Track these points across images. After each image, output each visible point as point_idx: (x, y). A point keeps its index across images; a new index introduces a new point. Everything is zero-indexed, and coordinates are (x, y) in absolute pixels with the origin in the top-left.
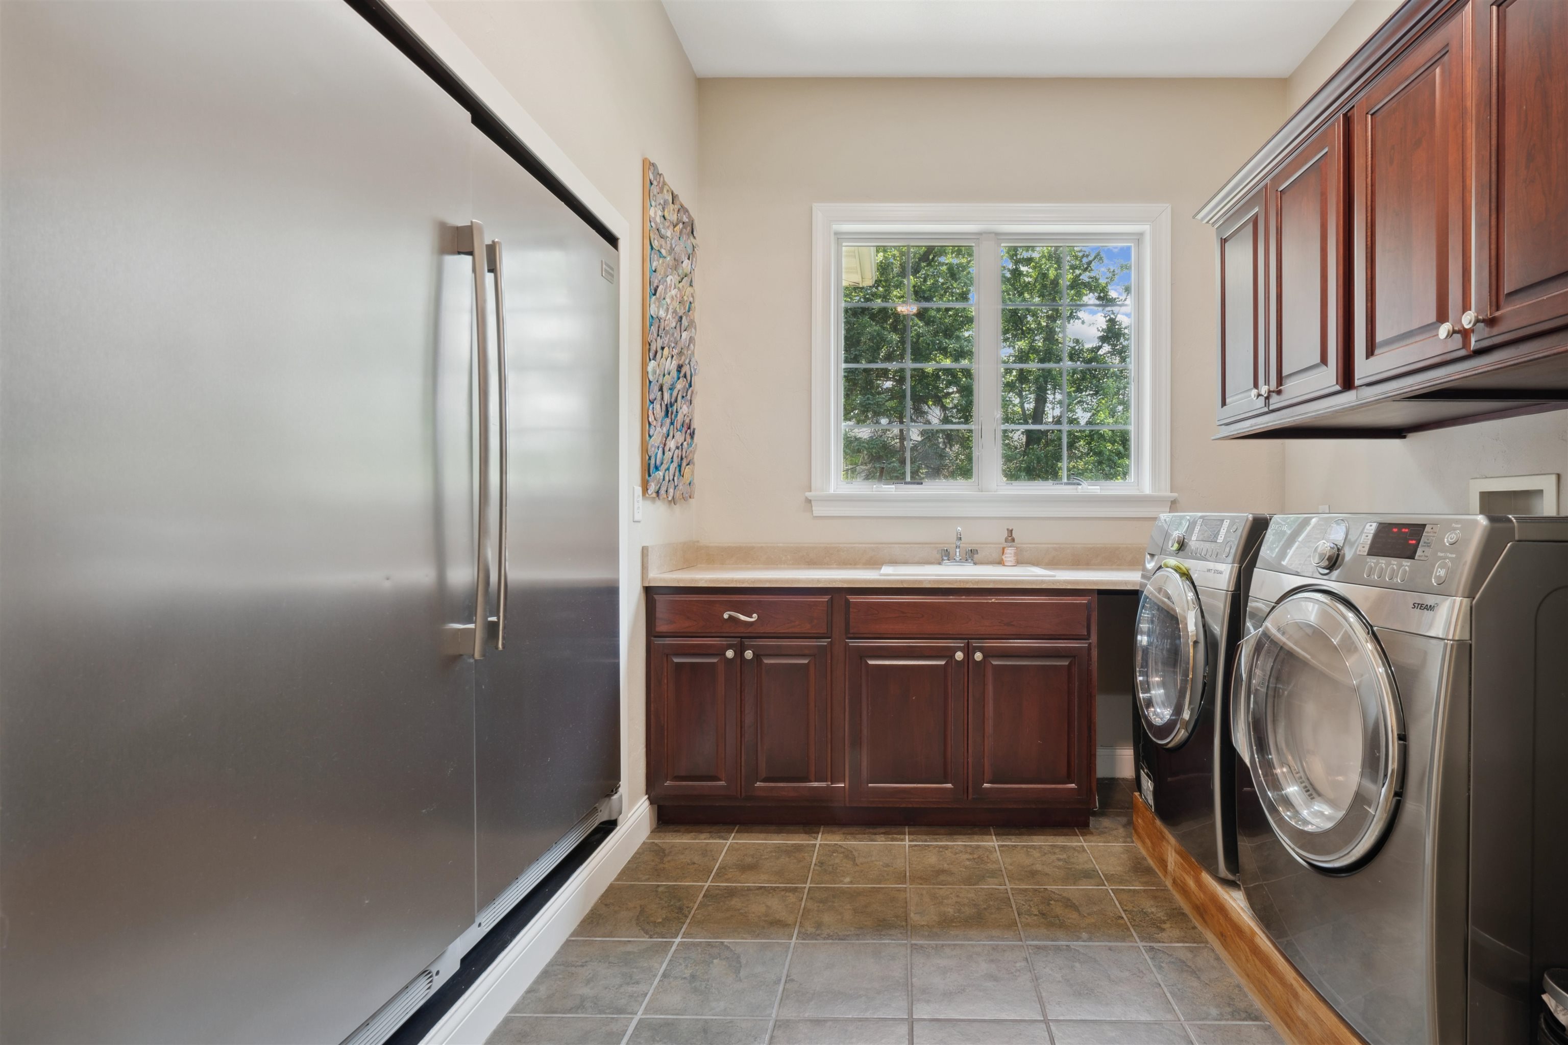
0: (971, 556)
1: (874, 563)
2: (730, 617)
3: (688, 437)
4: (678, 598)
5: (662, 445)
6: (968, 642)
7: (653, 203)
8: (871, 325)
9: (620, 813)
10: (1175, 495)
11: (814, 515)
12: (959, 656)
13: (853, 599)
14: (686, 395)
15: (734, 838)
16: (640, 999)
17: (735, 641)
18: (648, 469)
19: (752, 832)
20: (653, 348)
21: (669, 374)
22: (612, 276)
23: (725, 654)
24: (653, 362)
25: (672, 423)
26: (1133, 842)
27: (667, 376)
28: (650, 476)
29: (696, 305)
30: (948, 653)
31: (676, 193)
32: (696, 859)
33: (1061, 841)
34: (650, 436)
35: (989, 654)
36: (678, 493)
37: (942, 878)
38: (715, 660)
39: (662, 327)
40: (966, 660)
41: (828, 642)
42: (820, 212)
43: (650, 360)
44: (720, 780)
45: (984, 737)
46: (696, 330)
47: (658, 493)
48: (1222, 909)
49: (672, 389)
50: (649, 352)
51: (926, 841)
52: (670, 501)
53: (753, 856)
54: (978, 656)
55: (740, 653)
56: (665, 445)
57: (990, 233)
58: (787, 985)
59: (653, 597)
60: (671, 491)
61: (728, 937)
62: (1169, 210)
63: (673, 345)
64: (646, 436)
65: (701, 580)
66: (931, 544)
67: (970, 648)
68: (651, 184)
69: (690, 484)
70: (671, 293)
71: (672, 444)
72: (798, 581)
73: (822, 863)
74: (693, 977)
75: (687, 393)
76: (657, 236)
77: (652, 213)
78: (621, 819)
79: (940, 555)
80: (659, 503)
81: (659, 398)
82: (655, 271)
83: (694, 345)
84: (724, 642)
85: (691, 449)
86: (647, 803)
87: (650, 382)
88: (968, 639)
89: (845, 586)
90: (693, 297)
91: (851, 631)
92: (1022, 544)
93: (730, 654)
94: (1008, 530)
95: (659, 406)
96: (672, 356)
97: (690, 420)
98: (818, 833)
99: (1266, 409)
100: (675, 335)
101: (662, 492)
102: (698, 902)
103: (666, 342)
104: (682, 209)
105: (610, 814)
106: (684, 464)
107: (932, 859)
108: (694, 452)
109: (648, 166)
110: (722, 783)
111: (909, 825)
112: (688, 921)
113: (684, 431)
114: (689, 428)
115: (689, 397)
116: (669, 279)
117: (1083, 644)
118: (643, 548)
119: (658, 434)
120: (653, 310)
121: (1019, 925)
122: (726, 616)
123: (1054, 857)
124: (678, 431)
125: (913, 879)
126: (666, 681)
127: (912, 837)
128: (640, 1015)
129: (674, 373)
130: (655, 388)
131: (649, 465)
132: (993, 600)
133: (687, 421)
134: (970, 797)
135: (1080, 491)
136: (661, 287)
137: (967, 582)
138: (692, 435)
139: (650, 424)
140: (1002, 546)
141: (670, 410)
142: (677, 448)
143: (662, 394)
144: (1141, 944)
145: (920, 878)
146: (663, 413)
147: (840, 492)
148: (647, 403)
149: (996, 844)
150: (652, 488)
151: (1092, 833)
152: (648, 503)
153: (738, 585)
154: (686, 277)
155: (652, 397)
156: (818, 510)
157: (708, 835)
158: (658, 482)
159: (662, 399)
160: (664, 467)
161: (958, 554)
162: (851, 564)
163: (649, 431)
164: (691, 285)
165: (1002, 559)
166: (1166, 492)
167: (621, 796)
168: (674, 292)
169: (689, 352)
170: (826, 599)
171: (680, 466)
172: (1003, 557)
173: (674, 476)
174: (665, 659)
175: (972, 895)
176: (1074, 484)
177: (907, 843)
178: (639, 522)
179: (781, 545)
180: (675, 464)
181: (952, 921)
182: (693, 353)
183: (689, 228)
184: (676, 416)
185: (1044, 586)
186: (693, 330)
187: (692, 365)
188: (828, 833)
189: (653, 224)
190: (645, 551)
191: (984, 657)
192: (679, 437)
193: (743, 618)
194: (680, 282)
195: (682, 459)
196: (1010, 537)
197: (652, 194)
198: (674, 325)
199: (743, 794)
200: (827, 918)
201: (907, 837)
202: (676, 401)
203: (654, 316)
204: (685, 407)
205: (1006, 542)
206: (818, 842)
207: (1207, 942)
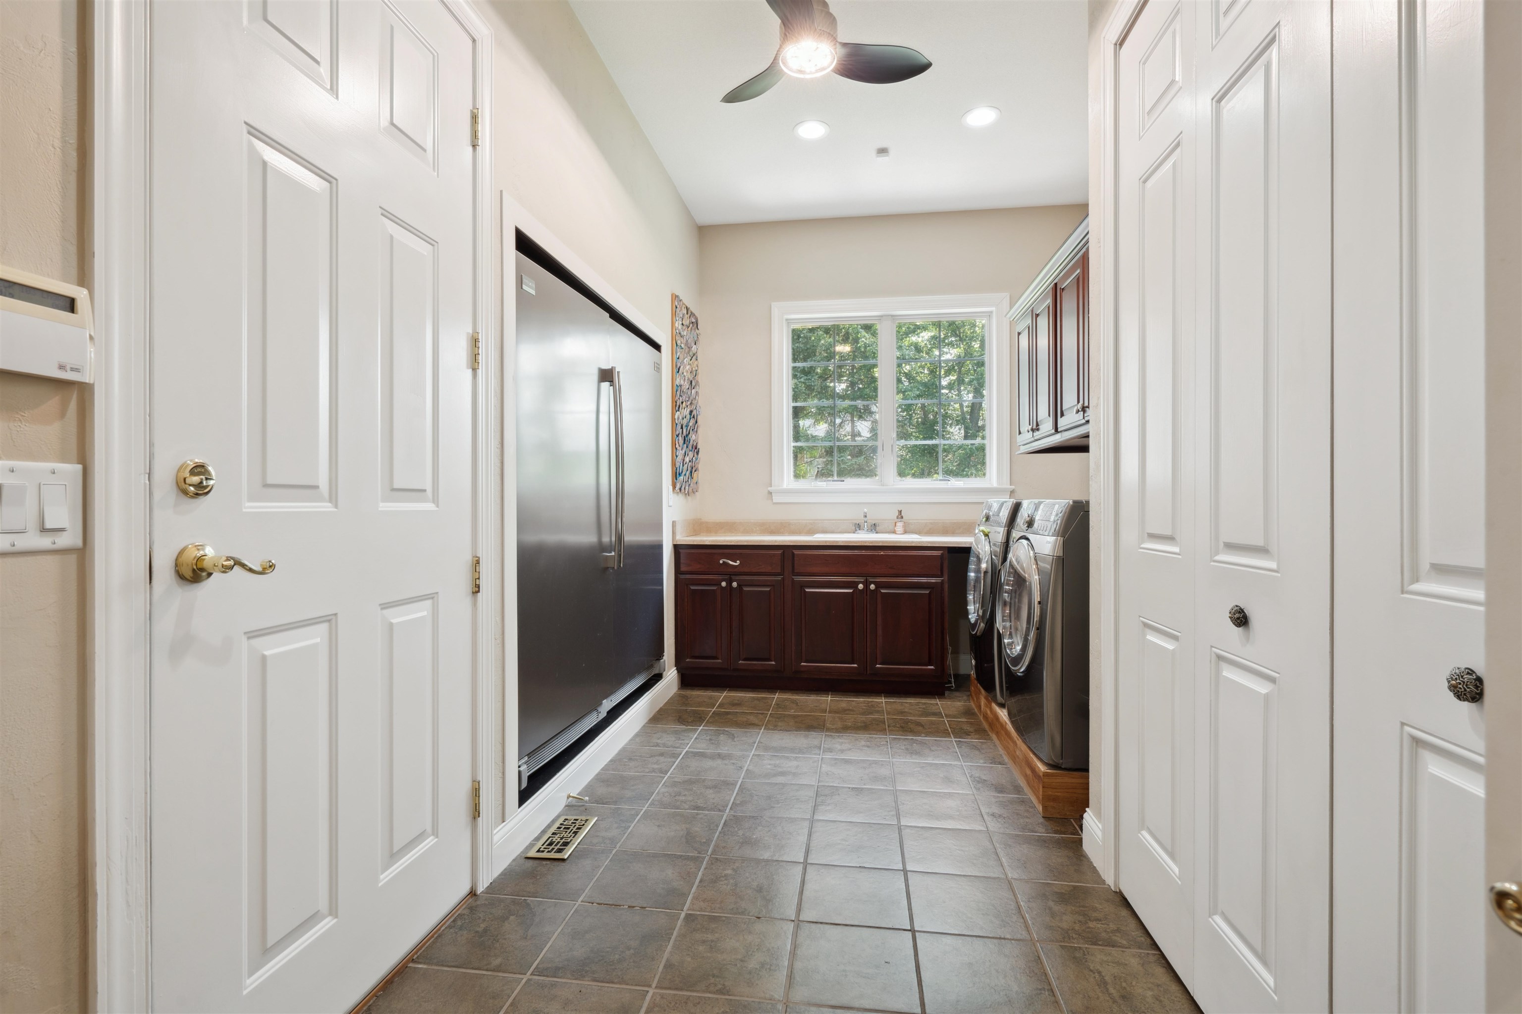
0: (874, 528)
1: (811, 532)
2: (724, 562)
3: (695, 454)
4: (693, 551)
5: (682, 461)
6: (867, 579)
7: (677, 319)
8: (824, 338)
9: (664, 671)
10: (1013, 487)
11: (774, 502)
12: (861, 586)
13: (796, 552)
14: (694, 429)
15: (726, 693)
16: (686, 745)
17: (727, 577)
18: (676, 475)
19: (737, 691)
20: (678, 404)
21: (685, 417)
22: (659, 368)
23: (721, 585)
24: (678, 412)
25: (687, 447)
26: (970, 702)
27: (685, 419)
28: (676, 479)
29: (699, 371)
30: (853, 585)
31: (688, 306)
32: (706, 700)
33: (924, 701)
34: (677, 456)
35: (879, 585)
36: (690, 490)
37: (847, 712)
38: (714, 588)
39: (682, 390)
40: (865, 589)
41: (782, 578)
42: (777, 308)
43: (676, 411)
44: (718, 659)
45: (876, 636)
46: (699, 386)
47: (680, 489)
48: (997, 718)
49: (687, 426)
50: (676, 407)
51: (841, 698)
52: (686, 494)
53: (738, 700)
54: (872, 587)
55: (729, 583)
56: (684, 460)
57: (889, 316)
58: (759, 744)
59: (679, 551)
60: (687, 488)
61: (727, 728)
62: (1008, 296)
63: (687, 399)
64: (674, 456)
65: (707, 540)
66: (849, 520)
67: (868, 582)
68: (676, 307)
69: (696, 483)
70: (686, 369)
71: (687, 459)
72: (764, 541)
73: (778, 704)
74: (710, 740)
75: (695, 427)
76: (679, 338)
77: (677, 325)
78: (664, 674)
79: (854, 528)
80: (680, 495)
81: (681, 433)
82: (678, 358)
83: (698, 397)
84: (720, 577)
85: (697, 461)
86: (676, 672)
87: (676, 424)
88: (867, 577)
89: (792, 544)
90: (697, 366)
91: (796, 571)
92: (909, 520)
93: (724, 584)
94: (898, 511)
95: (681, 438)
96: (687, 406)
97: (697, 444)
98: (776, 693)
99: (1033, 439)
100: (689, 393)
101: (683, 488)
102: (710, 715)
103: (684, 399)
104: (692, 314)
105: (660, 670)
106: (693, 471)
107: (844, 705)
108: (698, 463)
109: (675, 297)
110: (720, 661)
111: (832, 691)
112: (705, 722)
113: (693, 451)
114: (696, 448)
115: (695, 429)
116: (685, 361)
117: (938, 580)
118: (673, 522)
119: (680, 453)
120: (678, 382)
121: (887, 731)
122: (721, 562)
123: (918, 707)
124: (690, 451)
125: (830, 712)
126: (686, 600)
127: (832, 696)
128: (686, 749)
129: (688, 417)
130: (679, 427)
131: (676, 473)
132: (882, 553)
133: (695, 444)
134: (868, 673)
135: (949, 485)
136: (682, 367)
137: (865, 542)
138: (698, 453)
139: (676, 448)
140: (895, 521)
141: (686, 439)
142: (690, 461)
143: (683, 431)
144: (953, 740)
145: (835, 712)
146: (683, 442)
147: (790, 487)
148: (675, 436)
149: (884, 701)
150: (678, 486)
151: (945, 698)
152: (675, 495)
153: (728, 544)
154: (694, 356)
155: (677, 433)
156: (776, 499)
157: (711, 691)
158: (681, 483)
159: (682, 433)
160: (684, 473)
161: (866, 526)
162: (797, 533)
163: (676, 453)
164: (697, 360)
165: (895, 530)
166: (1007, 486)
167: (665, 661)
168: (688, 367)
169: (696, 401)
170: (780, 552)
171: (691, 472)
172: (896, 528)
173: (688, 478)
174: (686, 587)
175: (864, 719)
176: (946, 480)
177: (829, 698)
178: (671, 506)
179: (752, 521)
180: (689, 471)
181: (850, 727)
182: (698, 402)
183: (695, 325)
184: (689, 442)
185: (913, 545)
186: (698, 387)
187: (697, 409)
188: (782, 692)
189: (677, 331)
190: (674, 522)
191: (877, 587)
192: (691, 454)
193: (731, 563)
194: (691, 360)
195: (692, 468)
196: (900, 515)
197: (677, 314)
198: (687, 387)
199: (732, 668)
200: (780, 724)
201: (830, 696)
202: (689, 433)
203: (678, 385)
204: (694, 436)
205: (897, 518)
206: (776, 697)
207: (992, 740)
